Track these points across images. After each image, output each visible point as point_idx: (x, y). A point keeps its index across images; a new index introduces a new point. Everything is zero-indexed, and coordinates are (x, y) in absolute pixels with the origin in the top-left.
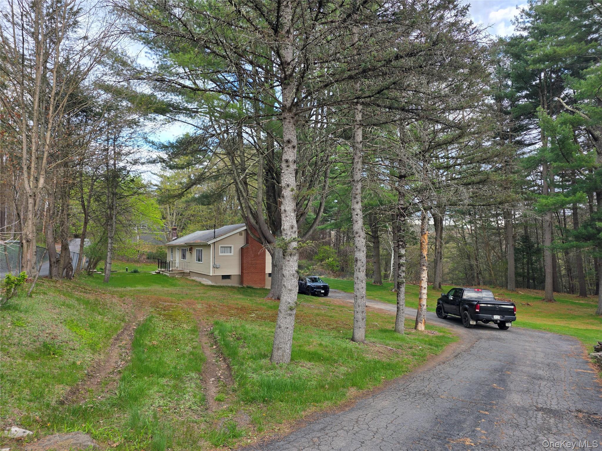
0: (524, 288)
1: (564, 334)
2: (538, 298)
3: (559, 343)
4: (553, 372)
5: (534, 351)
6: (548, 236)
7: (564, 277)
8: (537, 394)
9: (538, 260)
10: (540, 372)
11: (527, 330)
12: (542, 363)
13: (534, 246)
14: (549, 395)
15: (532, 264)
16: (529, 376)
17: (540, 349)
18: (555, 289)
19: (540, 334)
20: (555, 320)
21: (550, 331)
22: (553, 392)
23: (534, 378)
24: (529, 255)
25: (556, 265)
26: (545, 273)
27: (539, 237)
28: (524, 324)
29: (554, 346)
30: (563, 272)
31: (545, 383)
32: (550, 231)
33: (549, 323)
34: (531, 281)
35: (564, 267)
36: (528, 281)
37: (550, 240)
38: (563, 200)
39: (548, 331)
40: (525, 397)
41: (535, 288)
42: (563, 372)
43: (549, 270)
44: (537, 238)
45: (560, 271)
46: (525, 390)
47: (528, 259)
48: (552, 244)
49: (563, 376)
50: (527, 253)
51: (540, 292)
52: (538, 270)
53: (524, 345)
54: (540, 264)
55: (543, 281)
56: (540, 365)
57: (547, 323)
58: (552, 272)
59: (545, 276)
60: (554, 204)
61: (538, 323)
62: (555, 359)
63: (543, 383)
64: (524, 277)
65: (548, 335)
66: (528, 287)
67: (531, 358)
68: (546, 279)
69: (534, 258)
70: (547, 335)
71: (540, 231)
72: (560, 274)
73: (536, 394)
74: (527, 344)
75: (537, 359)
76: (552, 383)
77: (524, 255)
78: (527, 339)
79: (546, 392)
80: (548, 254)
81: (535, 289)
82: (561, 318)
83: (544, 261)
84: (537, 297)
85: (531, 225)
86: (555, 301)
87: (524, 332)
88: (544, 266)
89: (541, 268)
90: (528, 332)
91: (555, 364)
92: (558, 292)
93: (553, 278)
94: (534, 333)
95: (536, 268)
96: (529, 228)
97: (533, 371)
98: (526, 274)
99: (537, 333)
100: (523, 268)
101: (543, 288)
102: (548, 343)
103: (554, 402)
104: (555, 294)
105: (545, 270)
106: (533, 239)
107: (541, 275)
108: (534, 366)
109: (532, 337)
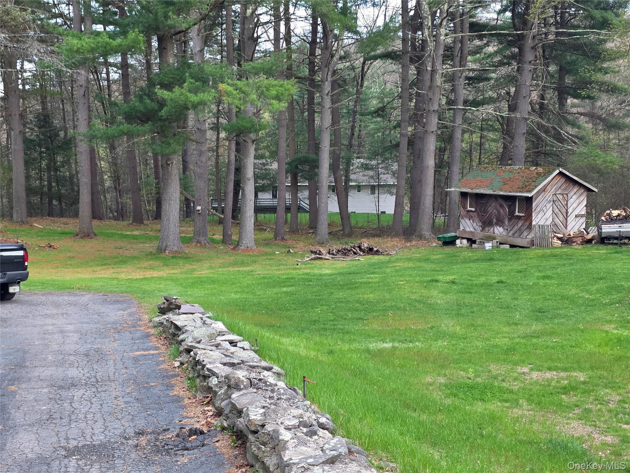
0: (43, 215)
1: (111, 292)
2: (67, 233)
3: (103, 310)
4: (95, 367)
5: (62, 332)
6: (82, 115)
7: (108, 193)
8: (67, 420)
9: (66, 162)
10: (73, 373)
11: (50, 294)
12: (76, 353)
13: (58, 135)
14: (88, 416)
15: (56, 170)
16: (53, 386)
17: (71, 328)
18: (96, 215)
19: (72, 298)
20: (95, 268)
21: (88, 289)
22: (96, 407)
23: (61, 387)
24: (51, 154)
25: (96, 170)
26: (78, 187)
27: (67, 118)
28: (43, 283)
29: (96, 316)
30: (108, 184)
31: (82, 392)
32: (86, 105)
33: (87, 276)
34: (55, 202)
35: (109, 174)
36: (50, 203)
37: (86, 122)
38: (107, 43)
39: (84, 290)
40: (44, 434)
41: (62, 214)
42: (112, 362)
43: (85, 180)
44: (64, 120)
45: (102, 181)
46: (45, 417)
47: (50, 160)
48: (91, 129)
49: (112, 369)
50: (48, 149)
51: (71, 221)
52: (66, 180)
53: (45, 325)
54: (70, 170)
55: (75, 201)
56: (72, 358)
57: (82, 276)
58: (90, 182)
59: (78, 192)
60: (92, 50)
61: (68, 278)
62: (98, 340)
63: (78, 393)
64: (42, 194)
65: (86, 298)
66: (50, 214)
67: (55, 347)
68: (81, 197)
69: (59, 159)
70: (83, 298)
71: (68, 108)
72: (103, 186)
73: (65, 421)
74: (49, 321)
75: (67, 348)
76: (94, 390)
77: (41, 152)
78: (48, 312)
79: (83, 411)
80: (83, 147)
81: (62, 217)
82: (105, 265)
83: (76, 163)
84: (67, 230)
85: (53, 94)
86: (95, 235)
87: (43, 298)
88: (77, 173)
89: (71, 177)
90: (50, 298)
91: (97, 351)
92: (100, 218)
93: (93, 194)
94: (60, 299)
95: (64, 177)
96: (49, 99)
97: (59, 373)
98: (46, 189)
99: (66, 298)
100: (41, 179)
101: (76, 215)
102: (86, 312)
103: (99, 427)
104: (95, 222)
105: (78, 180)
106: (57, 122)
107: (73, 190)
108: (61, 364)
109: (57, 305)
